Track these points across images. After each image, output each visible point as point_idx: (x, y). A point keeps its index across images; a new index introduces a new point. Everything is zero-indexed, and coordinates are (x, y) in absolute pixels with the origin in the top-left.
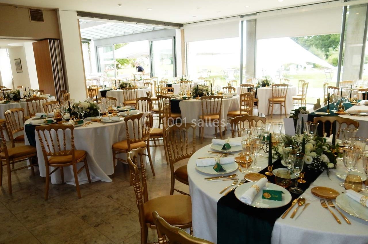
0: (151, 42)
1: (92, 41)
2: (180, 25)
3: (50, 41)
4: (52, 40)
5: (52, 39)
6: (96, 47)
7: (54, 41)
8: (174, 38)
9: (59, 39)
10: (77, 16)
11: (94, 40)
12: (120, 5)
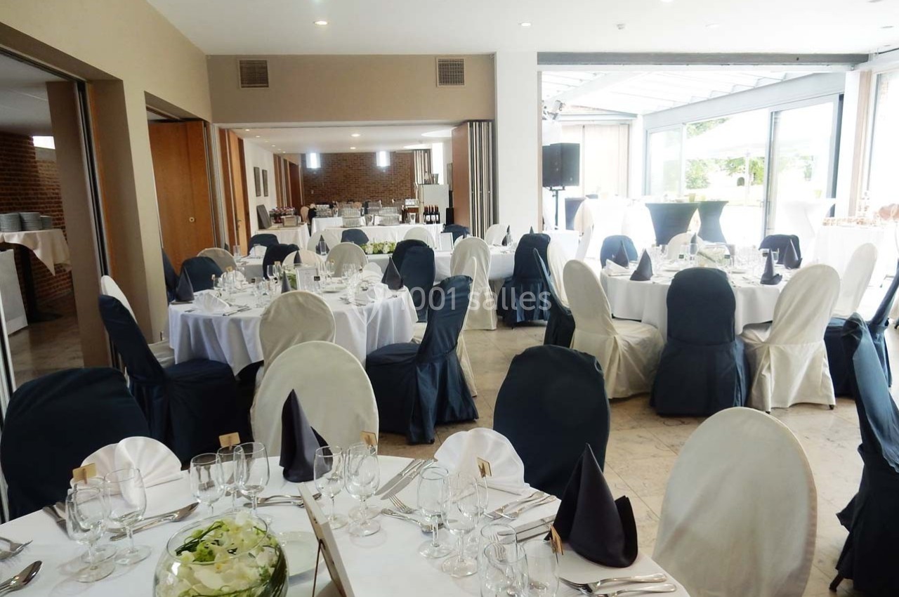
0: (776, 113)
1: (640, 117)
2: (857, 60)
3: (471, 126)
4: (477, 123)
5: (476, 121)
6: (647, 132)
7: (480, 126)
8: (841, 97)
9: (491, 122)
10: (538, 64)
11: (644, 116)
12: (620, 27)
